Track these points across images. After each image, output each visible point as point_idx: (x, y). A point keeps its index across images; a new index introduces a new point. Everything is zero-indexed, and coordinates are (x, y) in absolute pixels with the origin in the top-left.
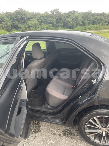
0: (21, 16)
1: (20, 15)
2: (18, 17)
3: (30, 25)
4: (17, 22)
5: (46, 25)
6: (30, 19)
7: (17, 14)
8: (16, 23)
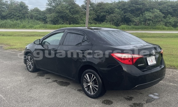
0: (138, 6)
1: (136, 5)
2: (132, 8)
3: (148, 18)
4: (131, 13)
5: (174, 18)
6: (150, 9)
7: (132, 4)
8: (128, 15)
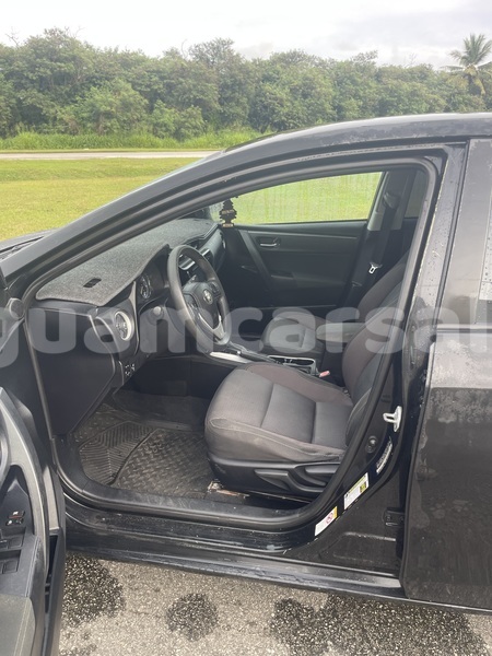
0: (60, 67)
1: (52, 60)
2: (42, 70)
3: (104, 108)
4: (39, 91)
5: (173, 110)
6: (101, 79)
7: (38, 56)
8: (31, 96)
